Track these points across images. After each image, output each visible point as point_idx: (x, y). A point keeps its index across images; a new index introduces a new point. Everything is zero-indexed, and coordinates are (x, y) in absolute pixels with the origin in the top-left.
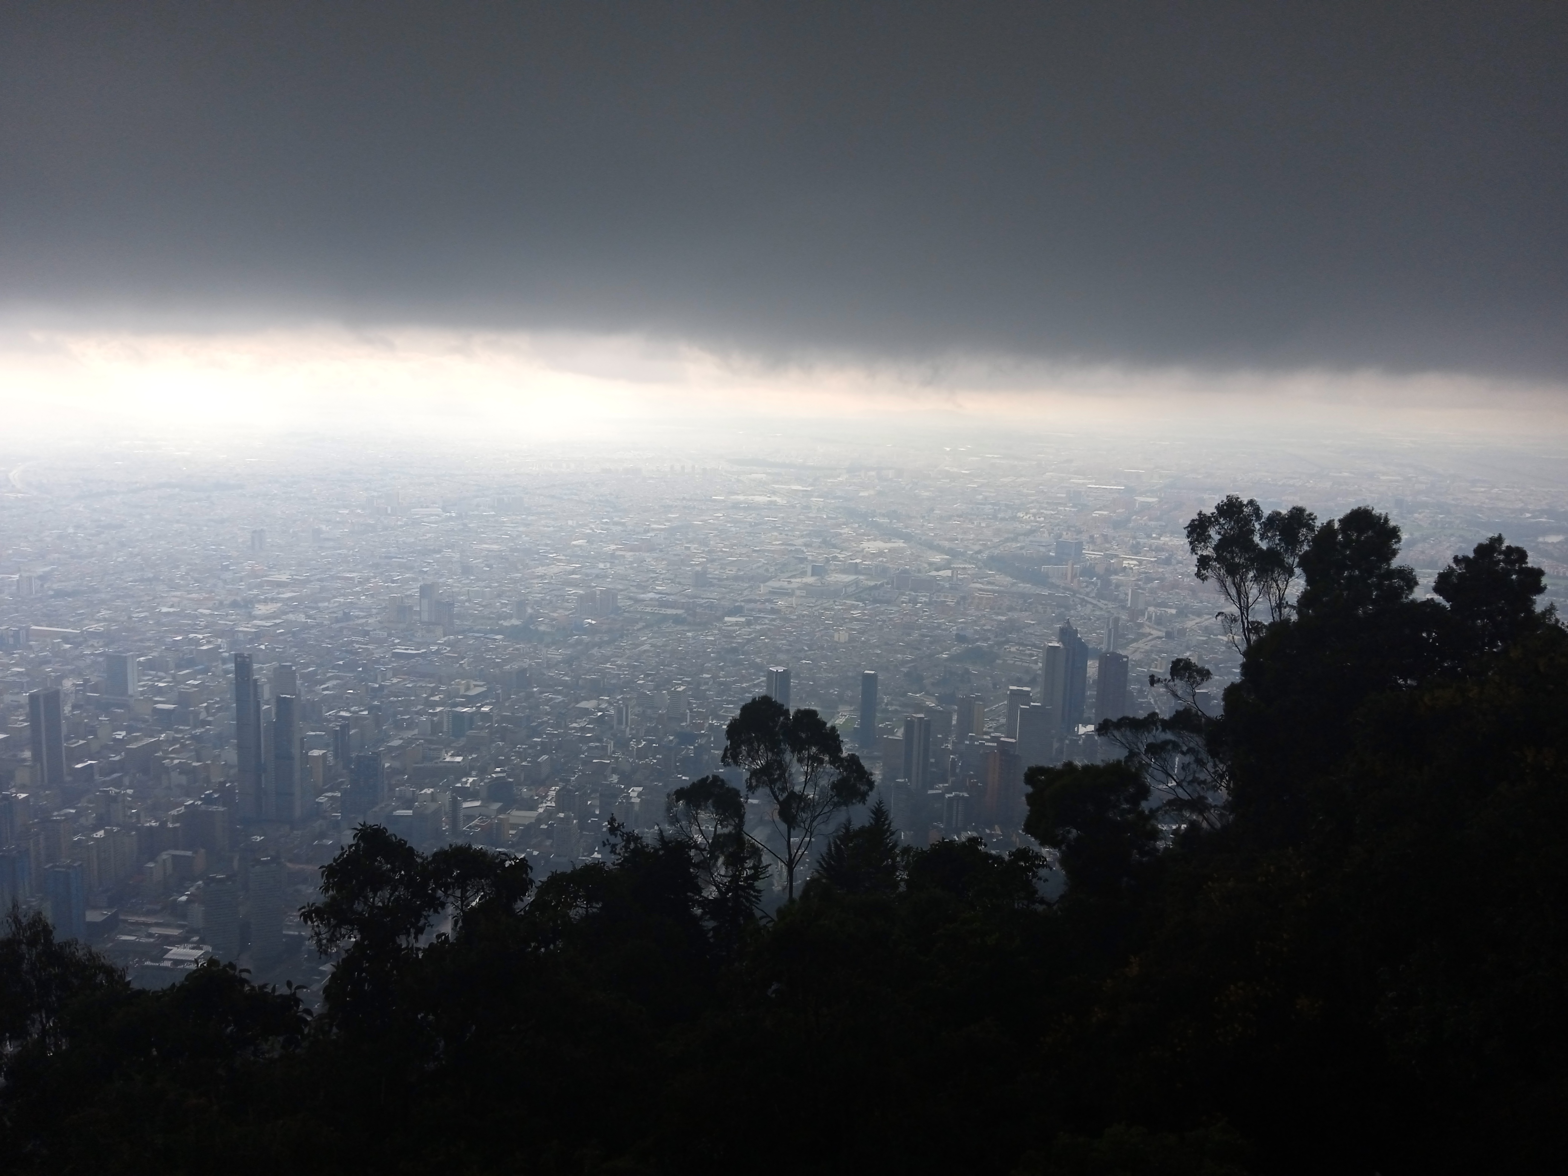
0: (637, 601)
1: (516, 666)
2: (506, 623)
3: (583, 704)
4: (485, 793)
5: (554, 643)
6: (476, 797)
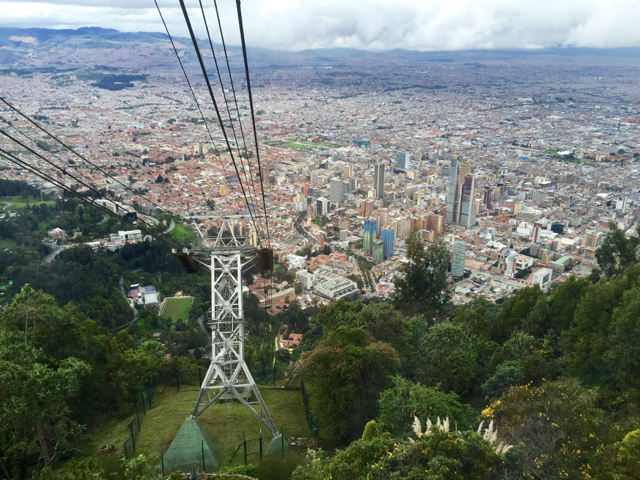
0: (631, 148)
1: (566, 173)
2: (562, 153)
3: (599, 195)
4: (549, 227)
5: (585, 164)
6: (545, 228)
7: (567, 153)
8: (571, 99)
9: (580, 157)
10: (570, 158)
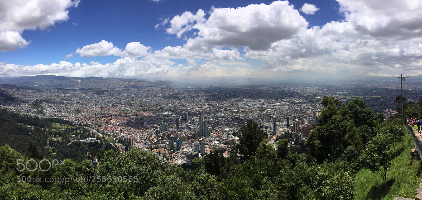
4: (232, 134)
5: (242, 113)
6: (231, 135)
7: (236, 110)
8: (237, 94)
9: (240, 111)
10: (238, 112)
